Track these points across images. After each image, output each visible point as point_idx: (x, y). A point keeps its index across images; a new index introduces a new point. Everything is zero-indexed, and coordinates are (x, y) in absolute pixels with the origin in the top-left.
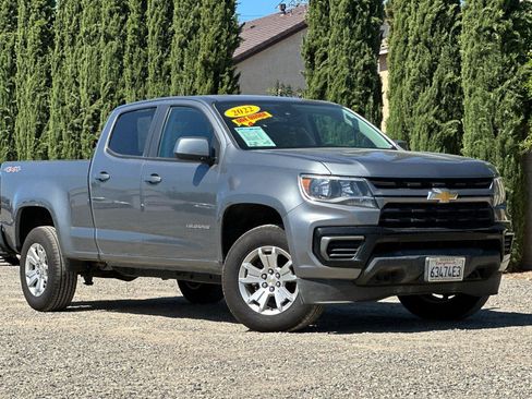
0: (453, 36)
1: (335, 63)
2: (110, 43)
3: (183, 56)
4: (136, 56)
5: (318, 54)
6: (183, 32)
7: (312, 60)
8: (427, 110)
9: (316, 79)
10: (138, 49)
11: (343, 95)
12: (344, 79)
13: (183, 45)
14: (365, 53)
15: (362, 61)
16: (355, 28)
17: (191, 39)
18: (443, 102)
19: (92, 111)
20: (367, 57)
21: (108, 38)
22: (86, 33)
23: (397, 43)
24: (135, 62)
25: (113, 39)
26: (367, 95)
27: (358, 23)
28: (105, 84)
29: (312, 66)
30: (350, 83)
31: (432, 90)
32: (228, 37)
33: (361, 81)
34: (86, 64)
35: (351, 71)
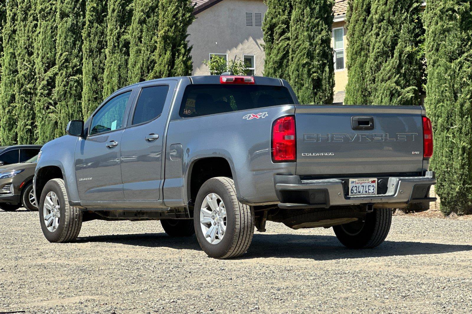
0: (411, 16)
1: (297, 37)
2: (65, 19)
3: (142, 31)
4: (93, 30)
5: (277, 30)
6: (142, 11)
7: (271, 35)
8: (389, 78)
9: (275, 51)
10: (96, 25)
11: (304, 66)
12: (305, 51)
13: (142, 22)
14: (322, 30)
15: (320, 36)
16: (315, 8)
17: (149, 17)
18: (403, 71)
19: (46, 78)
20: (324, 33)
21: (63, 15)
22: (42, 10)
23: (357, 21)
24: (92, 36)
25: (68, 16)
26: (324, 65)
27: (317, 4)
28: (61, 55)
29: (272, 40)
30: (310, 55)
31: (393, 61)
32: (184, 15)
33: (319, 54)
34: (41, 37)
35: (311, 44)
